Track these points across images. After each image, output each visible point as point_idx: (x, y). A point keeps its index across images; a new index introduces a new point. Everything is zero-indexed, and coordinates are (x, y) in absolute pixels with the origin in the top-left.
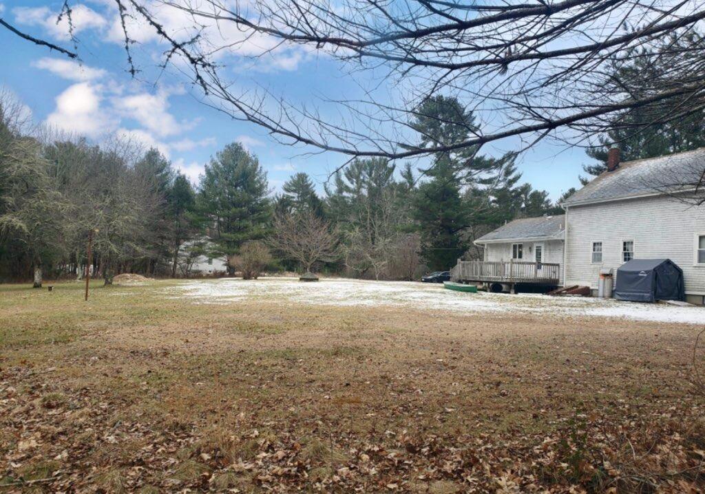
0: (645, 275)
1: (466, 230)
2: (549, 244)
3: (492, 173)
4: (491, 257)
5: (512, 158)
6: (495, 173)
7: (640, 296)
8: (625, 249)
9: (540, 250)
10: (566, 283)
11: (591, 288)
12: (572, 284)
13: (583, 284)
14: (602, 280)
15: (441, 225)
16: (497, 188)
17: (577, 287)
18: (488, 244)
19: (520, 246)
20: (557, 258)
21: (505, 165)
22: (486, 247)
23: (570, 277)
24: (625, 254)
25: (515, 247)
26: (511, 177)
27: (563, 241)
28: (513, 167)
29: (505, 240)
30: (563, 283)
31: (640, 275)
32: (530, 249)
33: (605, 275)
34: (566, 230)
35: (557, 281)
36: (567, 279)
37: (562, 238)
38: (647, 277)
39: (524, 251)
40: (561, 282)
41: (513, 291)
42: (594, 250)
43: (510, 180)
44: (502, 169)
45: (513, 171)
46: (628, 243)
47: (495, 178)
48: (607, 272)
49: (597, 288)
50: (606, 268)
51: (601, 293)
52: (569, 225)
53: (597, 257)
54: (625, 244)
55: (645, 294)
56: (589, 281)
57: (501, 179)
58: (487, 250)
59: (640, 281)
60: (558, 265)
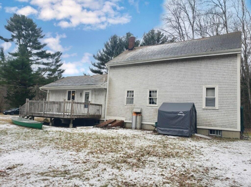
0: (183, 115)
1: (34, 87)
2: (95, 91)
3: (49, 60)
4: (51, 98)
5: (59, 55)
6: (50, 60)
7: (179, 131)
8: (150, 96)
9: (88, 95)
10: (107, 118)
11: (125, 121)
12: (113, 118)
13: (119, 118)
14: (134, 116)
15: (20, 83)
16: (51, 68)
17: (115, 120)
18: (49, 90)
19: (74, 92)
20: (100, 100)
21: (56, 57)
22: (48, 92)
23: (109, 114)
24: (150, 99)
25: (69, 93)
26: (58, 64)
27: (106, 89)
28: (60, 59)
29: (63, 88)
30: (104, 118)
31: (178, 114)
32: (81, 94)
33: (137, 113)
34: (108, 82)
35: (100, 116)
36: (108, 115)
37: (105, 87)
38: (185, 117)
39: (76, 96)
40: (102, 116)
41: (71, 125)
42: (127, 96)
43: (57, 65)
44: (54, 60)
45: (59, 61)
46: (153, 91)
47: (50, 63)
48: (139, 111)
49: (131, 122)
50: (138, 108)
51: (134, 126)
52: (110, 79)
53: (130, 101)
54: (150, 92)
55: (184, 130)
56: (123, 117)
57: (53, 64)
58: (49, 94)
59: (179, 119)
60: (101, 105)
